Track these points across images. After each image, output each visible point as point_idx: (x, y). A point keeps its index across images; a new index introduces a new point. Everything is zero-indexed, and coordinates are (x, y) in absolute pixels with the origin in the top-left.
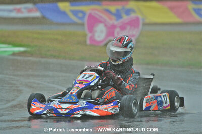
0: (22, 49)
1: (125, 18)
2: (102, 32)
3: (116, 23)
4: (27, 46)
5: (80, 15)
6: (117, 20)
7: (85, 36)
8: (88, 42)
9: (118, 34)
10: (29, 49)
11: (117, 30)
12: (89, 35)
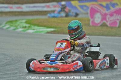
0: (52, 30)
1: (112, 9)
2: (99, 18)
3: (107, 12)
4: (55, 28)
5: (85, 8)
6: (107, 10)
7: (89, 20)
8: (91, 24)
9: (108, 18)
10: (56, 29)
11: (108, 16)
12: (91, 20)
